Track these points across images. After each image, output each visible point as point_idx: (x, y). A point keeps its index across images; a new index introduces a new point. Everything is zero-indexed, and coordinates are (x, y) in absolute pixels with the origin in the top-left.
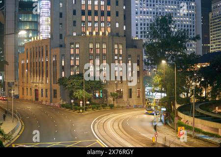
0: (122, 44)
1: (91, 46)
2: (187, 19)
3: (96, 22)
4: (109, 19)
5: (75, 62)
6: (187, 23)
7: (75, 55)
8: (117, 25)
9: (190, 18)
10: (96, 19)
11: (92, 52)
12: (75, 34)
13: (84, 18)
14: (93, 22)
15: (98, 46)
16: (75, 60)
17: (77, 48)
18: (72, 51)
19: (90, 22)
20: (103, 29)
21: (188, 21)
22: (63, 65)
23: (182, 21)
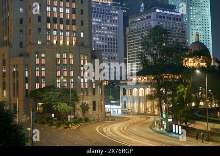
0: (87, 55)
1: (58, 56)
2: (111, 32)
3: (61, 30)
4: (74, 28)
5: (40, 73)
6: (111, 36)
7: (41, 65)
8: (82, 35)
9: (114, 32)
10: (62, 27)
11: (59, 63)
12: (39, 43)
13: (49, 26)
14: (58, 30)
15: (65, 56)
16: (40, 71)
17: (43, 58)
18: (37, 61)
19: (55, 30)
20: (68, 38)
21: (111, 35)
22: (27, 76)
23: (106, 34)
